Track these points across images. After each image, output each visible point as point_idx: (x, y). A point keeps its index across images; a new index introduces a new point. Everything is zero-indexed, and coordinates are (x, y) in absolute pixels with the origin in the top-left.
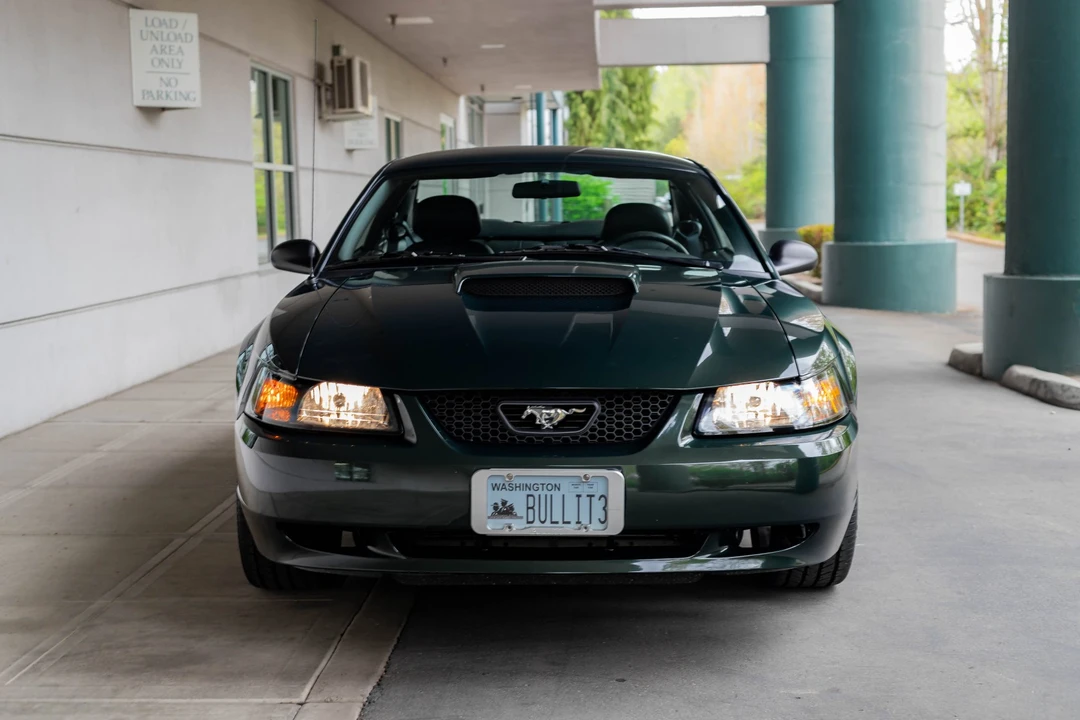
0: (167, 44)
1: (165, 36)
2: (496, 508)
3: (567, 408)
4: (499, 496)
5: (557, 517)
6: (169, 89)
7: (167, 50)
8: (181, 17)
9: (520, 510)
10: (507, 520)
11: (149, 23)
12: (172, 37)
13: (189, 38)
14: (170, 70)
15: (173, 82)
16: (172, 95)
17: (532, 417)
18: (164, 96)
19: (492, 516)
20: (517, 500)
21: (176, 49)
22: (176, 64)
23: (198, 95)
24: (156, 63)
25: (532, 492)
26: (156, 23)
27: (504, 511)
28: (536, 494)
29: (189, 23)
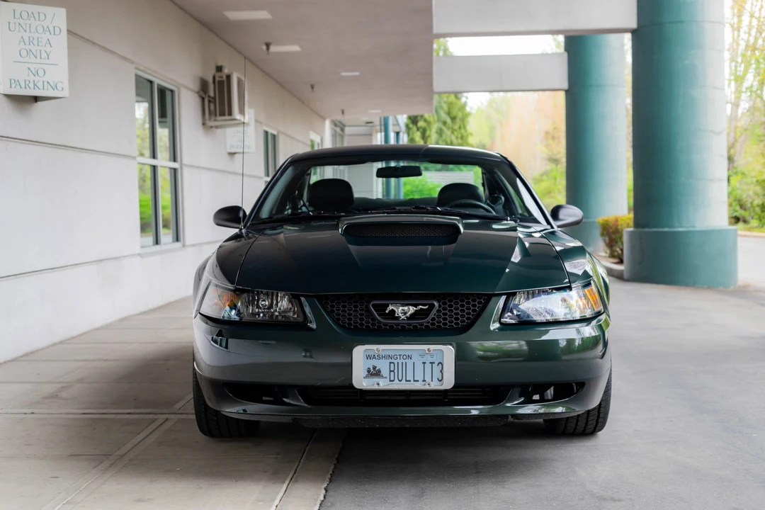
0: (36, 35)
1: (33, 29)
2: (369, 371)
3: (415, 306)
4: (371, 363)
5: (410, 377)
6: (36, 78)
7: (35, 42)
8: (50, 11)
9: (385, 372)
10: (376, 380)
11: (18, 15)
12: (40, 29)
13: (57, 31)
14: (38, 60)
15: (41, 72)
16: (40, 85)
17: (393, 312)
18: (32, 85)
19: (366, 377)
20: (383, 366)
21: (44, 41)
22: (44, 55)
23: (66, 85)
24: (24, 53)
25: (393, 360)
26: (25, 15)
27: (374, 373)
28: (396, 362)
29: (58, 17)
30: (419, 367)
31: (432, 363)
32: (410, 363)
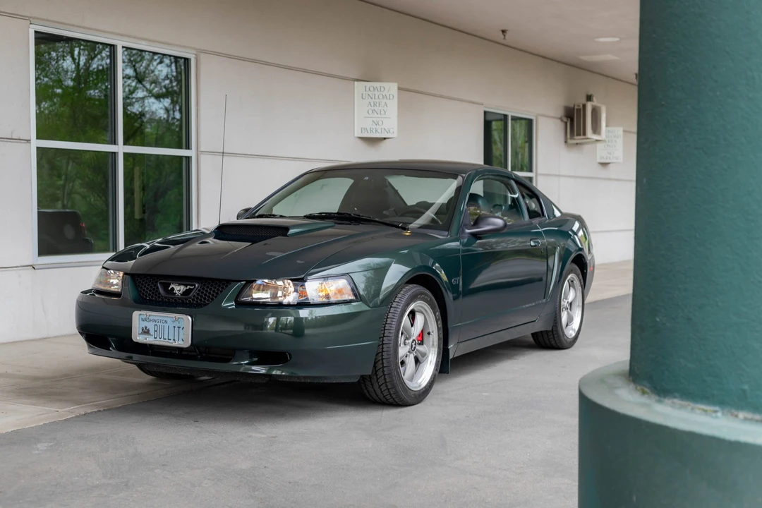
0: (378, 101)
1: (377, 97)
2: (143, 330)
3: (186, 285)
4: (144, 324)
5: (166, 337)
6: (378, 127)
7: (378, 105)
8: (386, 85)
9: (152, 332)
10: (146, 336)
11: (367, 89)
12: (381, 97)
13: (391, 97)
14: (379, 116)
15: (380, 123)
16: (379, 131)
17: (173, 289)
18: (374, 131)
19: (141, 334)
20: (151, 326)
21: (383, 104)
22: (383, 112)
23: (396, 130)
24: (370, 112)
25: (156, 323)
26: (372, 89)
27: (146, 331)
28: (158, 324)
29: (392, 88)
30: (172, 329)
31: (179, 327)
32: (166, 325)
